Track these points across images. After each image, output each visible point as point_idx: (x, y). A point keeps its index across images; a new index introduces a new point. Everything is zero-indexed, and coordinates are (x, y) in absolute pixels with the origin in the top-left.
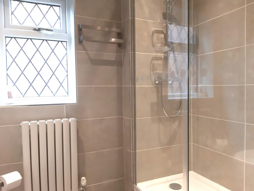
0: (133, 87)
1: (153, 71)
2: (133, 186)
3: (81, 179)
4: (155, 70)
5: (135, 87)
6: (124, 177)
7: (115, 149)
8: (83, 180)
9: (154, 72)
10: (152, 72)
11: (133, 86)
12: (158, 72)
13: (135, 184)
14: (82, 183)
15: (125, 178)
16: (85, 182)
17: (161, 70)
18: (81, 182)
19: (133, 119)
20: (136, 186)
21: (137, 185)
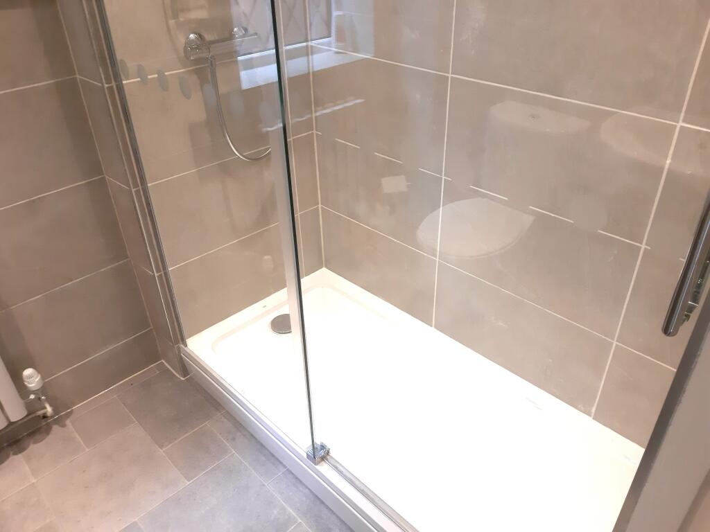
0: (115, 87)
1: (175, 16)
2: (179, 349)
3: (24, 377)
4: (183, 10)
5: (120, 88)
6: (150, 326)
7: (103, 270)
8: (30, 377)
9: (181, 19)
10: (172, 22)
11: (114, 84)
12: (194, 15)
13: (181, 342)
14: (30, 386)
15: (152, 327)
16: (37, 379)
17: (202, 7)
18: (26, 383)
19: (140, 187)
20: (186, 349)
21: (186, 346)
